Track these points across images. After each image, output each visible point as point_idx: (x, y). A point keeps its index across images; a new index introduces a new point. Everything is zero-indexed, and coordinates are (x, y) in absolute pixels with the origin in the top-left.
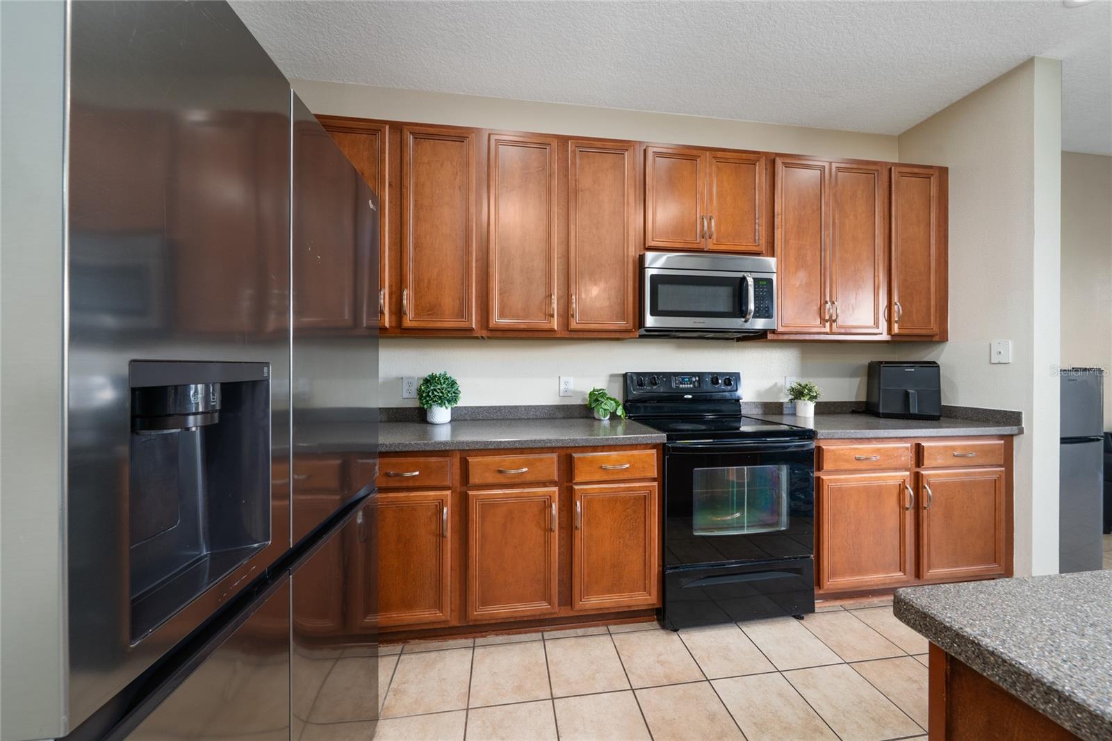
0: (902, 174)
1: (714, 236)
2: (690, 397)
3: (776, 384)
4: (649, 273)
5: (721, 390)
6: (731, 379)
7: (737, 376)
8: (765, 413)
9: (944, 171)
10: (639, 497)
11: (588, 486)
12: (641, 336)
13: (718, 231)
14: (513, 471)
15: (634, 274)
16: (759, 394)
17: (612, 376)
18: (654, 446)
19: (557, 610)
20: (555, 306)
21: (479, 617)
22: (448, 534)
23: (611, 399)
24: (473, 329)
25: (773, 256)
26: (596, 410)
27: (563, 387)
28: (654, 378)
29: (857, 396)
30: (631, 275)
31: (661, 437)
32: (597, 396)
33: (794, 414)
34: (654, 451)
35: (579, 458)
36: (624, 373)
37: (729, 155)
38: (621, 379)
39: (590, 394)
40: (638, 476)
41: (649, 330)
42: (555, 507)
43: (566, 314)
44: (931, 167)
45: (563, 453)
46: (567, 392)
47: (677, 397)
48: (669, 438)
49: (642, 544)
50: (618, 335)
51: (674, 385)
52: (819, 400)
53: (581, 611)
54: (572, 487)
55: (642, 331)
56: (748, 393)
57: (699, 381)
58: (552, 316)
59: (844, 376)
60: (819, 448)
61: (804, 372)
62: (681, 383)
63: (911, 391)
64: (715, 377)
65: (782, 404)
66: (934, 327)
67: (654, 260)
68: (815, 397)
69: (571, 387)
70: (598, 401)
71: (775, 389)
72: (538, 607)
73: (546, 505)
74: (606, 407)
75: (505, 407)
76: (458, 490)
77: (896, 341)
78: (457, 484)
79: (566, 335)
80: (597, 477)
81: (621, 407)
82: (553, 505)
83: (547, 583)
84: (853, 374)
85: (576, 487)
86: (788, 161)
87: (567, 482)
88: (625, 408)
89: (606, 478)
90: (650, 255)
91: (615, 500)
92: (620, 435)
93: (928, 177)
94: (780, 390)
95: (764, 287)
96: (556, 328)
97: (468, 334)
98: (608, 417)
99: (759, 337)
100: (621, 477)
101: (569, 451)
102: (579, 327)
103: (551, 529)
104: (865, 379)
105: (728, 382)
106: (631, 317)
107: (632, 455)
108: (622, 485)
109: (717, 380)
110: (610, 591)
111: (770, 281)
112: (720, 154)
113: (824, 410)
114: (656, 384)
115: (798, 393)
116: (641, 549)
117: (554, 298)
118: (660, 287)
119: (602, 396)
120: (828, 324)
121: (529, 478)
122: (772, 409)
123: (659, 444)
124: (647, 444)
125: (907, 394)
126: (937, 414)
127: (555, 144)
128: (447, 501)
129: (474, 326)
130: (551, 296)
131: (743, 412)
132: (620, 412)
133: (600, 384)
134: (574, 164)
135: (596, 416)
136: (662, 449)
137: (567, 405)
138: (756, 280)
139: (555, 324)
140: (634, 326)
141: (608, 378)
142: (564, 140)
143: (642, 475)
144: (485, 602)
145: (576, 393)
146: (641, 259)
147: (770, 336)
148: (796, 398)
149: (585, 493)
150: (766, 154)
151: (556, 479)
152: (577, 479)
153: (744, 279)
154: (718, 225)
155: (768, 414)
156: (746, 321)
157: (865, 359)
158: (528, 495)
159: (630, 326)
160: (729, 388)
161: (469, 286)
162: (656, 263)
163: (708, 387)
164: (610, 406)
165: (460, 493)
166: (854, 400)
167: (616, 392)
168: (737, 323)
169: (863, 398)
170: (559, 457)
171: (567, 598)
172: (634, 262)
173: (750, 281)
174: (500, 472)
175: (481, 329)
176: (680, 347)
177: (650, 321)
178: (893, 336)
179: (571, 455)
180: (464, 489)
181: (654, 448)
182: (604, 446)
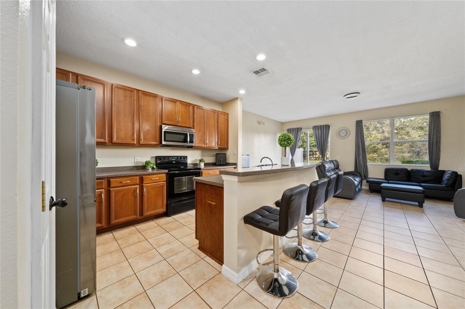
0: (220, 114)
1: (180, 122)
2: (174, 162)
3: (196, 159)
4: (163, 130)
5: (183, 161)
6: (185, 158)
7: (186, 157)
8: (193, 166)
9: (228, 114)
10: (161, 186)
11: (147, 184)
12: (161, 146)
13: (181, 121)
14: (124, 182)
15: (159, 130)
16: (192, 161)
17: (152, 157)
18: (165, 173)
19: (138, 217)
20: (135, 137)
21: (114, 223)
22: (104, 201)
23: (152, 163)
24: (106, 143)
25: (194, 129)
26: (147, 167)
27: (136, 160)
28: (164, 157)
29: (214, 161)
30: (158, 130)
31: (167, 171)
32: (147, 163)
33: (200, 166)
34: (165, 175)
35: (145, 177)
36: (156, 156)
37: (184, 103)
38: (155, 158)
39: (145, 162)
40: (161, 181)
41: (163, 145)
42: (138, 190)
43: (139, 139)
44: (225, 113)
45: (140, 176)
46: (137, 162)
47: (171, 162)
48: (169, 171)
49: (162, 197)
50: (154, 146)
51: (170, 159)
52: (205, 162)
53: (145, 216)
54: (143, 185)
55: (161, 145)
56: (189, 161)
57: (177, 158)
58: (134, 140)
59: (211, 157)
60: (202, 172)
61: (202, 156)
62: (172, 159)
63: (222, 160)
64: (181, 157)
65: (197, 164)
66: (226, 146)
67: (164, 127)
68: (204, 162)
69: (139, 160)
70: (148, 164)
71: (196, 160)
72: (133, 217)
73: (135, 190)
74: (150, 166)
75: (115, 167)
76: (106, 189)
77: (219, 149)
78: (106, 187)
79: (139, 145)
80: (150, 182)
81: (155, 165)
82: (137, 190)
83: (135, 211)
84: (213, 156)
85: (144, 185)
86: (197, 107)
87: (141, 184)
88: (156, 166)
89: (153, 182)
90: (163, 126)
91: (155, 187)
92: (155, 171)
93: (225, 115)
94: (197, 160)
95: (192, 136)
96: (135, 143)
97: (105, 144)
98: (151, 168)
99: (191, 147)
100: (156, 181)
101: (142, 176)
102: (143, 143)
103: (137, 196)
104: (215, 157)
105: (184, 158)
106: (158, 141)
107: (160, 176)
108: (157, 183)
109: (182, 158)
110: (153, 210)
111: (193, 135)
112: (182, 102)
113: (206, 165)
114: (165, 159)
115: (200, 161)
116: (161, 198)
117: (135, 135)
118: (166, 134)
119: (149, 163)
120: (206, 145)
121: (130, 184)
122: (195, 164)
123: (166, 173)
124: (163, 173)
125: (221, 160)
126: (226, 164)
127: (135, 91)
128: (103, 193)
129: (107, 142)
130: (134, 134)
131: (188, 166)
132: (155, 167)
133: (148, 159)
134: (141, 98)
135: (147, 168)
136: (167, 174)
137: (137, 166)
138: (190, 134)
139: (135, 142)
140: (159, 144)
141: (150, 158)
142: (138, 91)
143: (162, 180)
144: (116, 219)
145: (140, 162)
146: (161, 126)
147: (193, 147)
148: (200, 162)
149: (146, 186)
150: (192, 104)
151: (138, 183)
152: (144, 183)
153: (187, 134)
154: (181, 119)
155: (194, 166)
156: (188, 144)
157: (215, 153)
158: (130, 188)
159: (158, 144)
160: (184, 160)
161: (105, 130)
162: (165, 128)
163: (179, 160)
164: (152, 165)
165: (107, 190)
166: (213, 162)
167: (153, 161)
168: (185, 144)
169: (215, 162)
170: (139, 178)
171: (142, 213)
172: (159, 127)
173: (188, 134)
174: (121, 183)
175: (109, 143)
176: (172, 149)
177: (163, 143)
178: (219, 148)
179: (142, 177)
180: (109, 189)
181: (165, 174)
182: (151, 174)
